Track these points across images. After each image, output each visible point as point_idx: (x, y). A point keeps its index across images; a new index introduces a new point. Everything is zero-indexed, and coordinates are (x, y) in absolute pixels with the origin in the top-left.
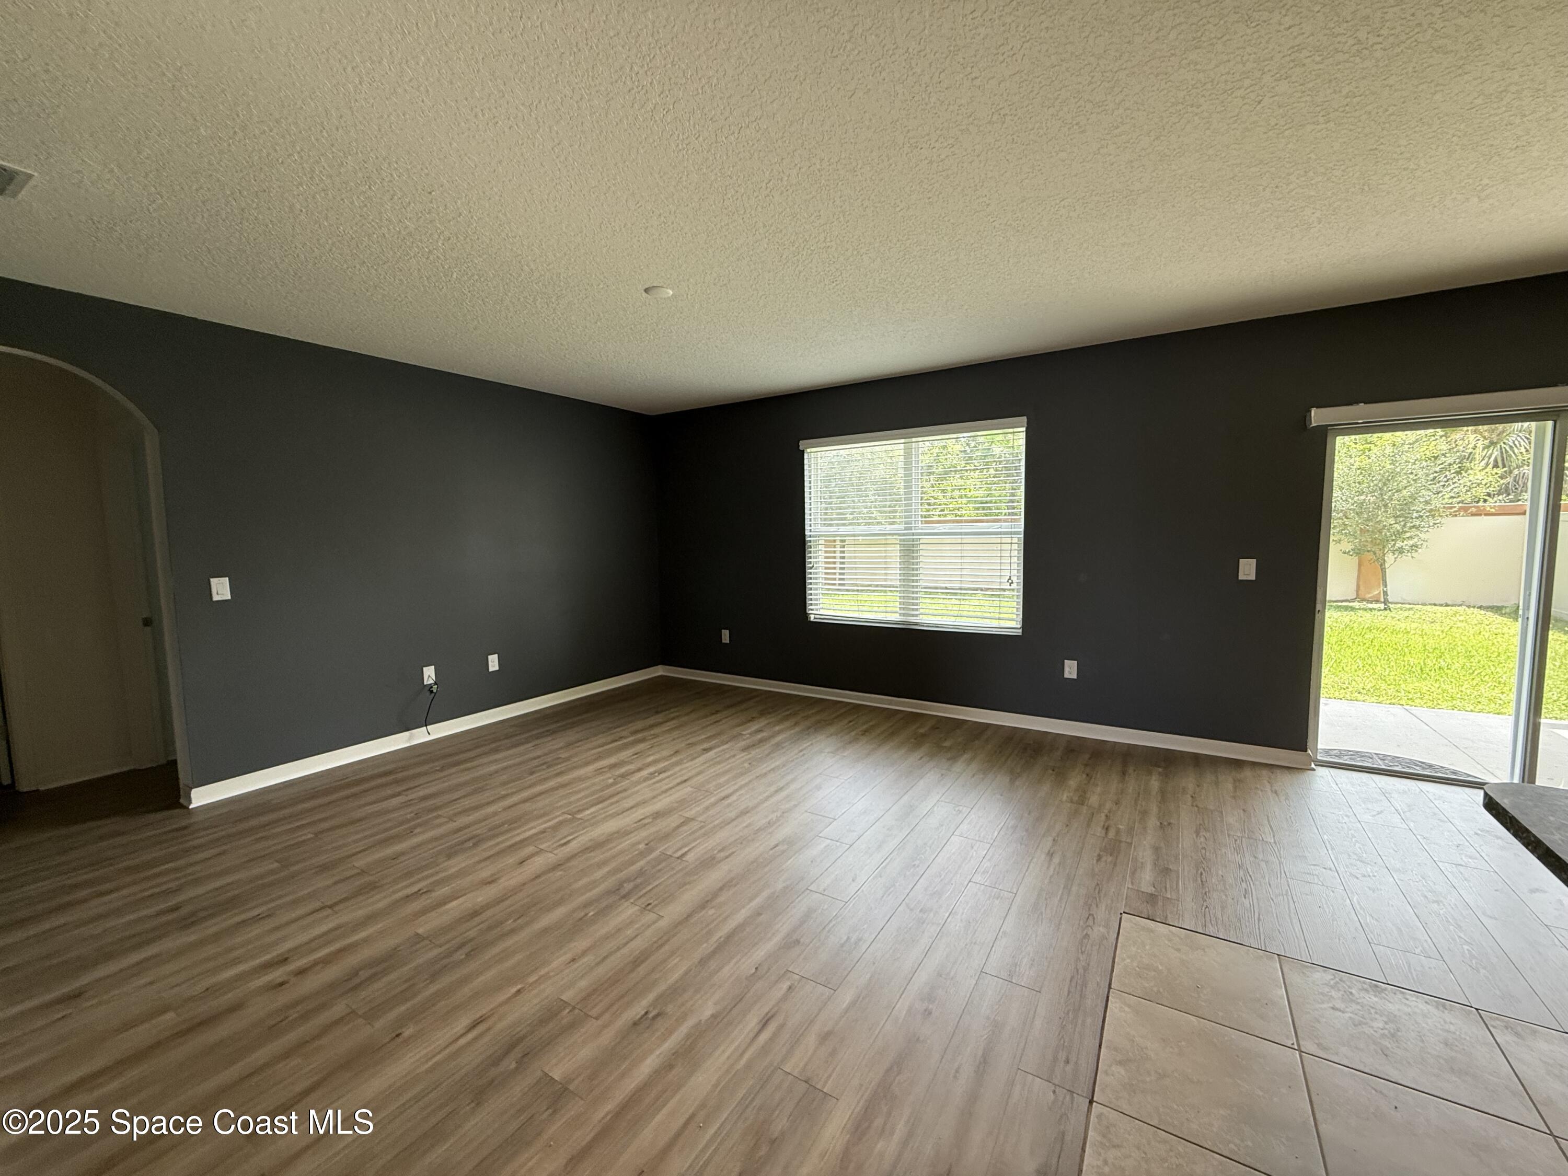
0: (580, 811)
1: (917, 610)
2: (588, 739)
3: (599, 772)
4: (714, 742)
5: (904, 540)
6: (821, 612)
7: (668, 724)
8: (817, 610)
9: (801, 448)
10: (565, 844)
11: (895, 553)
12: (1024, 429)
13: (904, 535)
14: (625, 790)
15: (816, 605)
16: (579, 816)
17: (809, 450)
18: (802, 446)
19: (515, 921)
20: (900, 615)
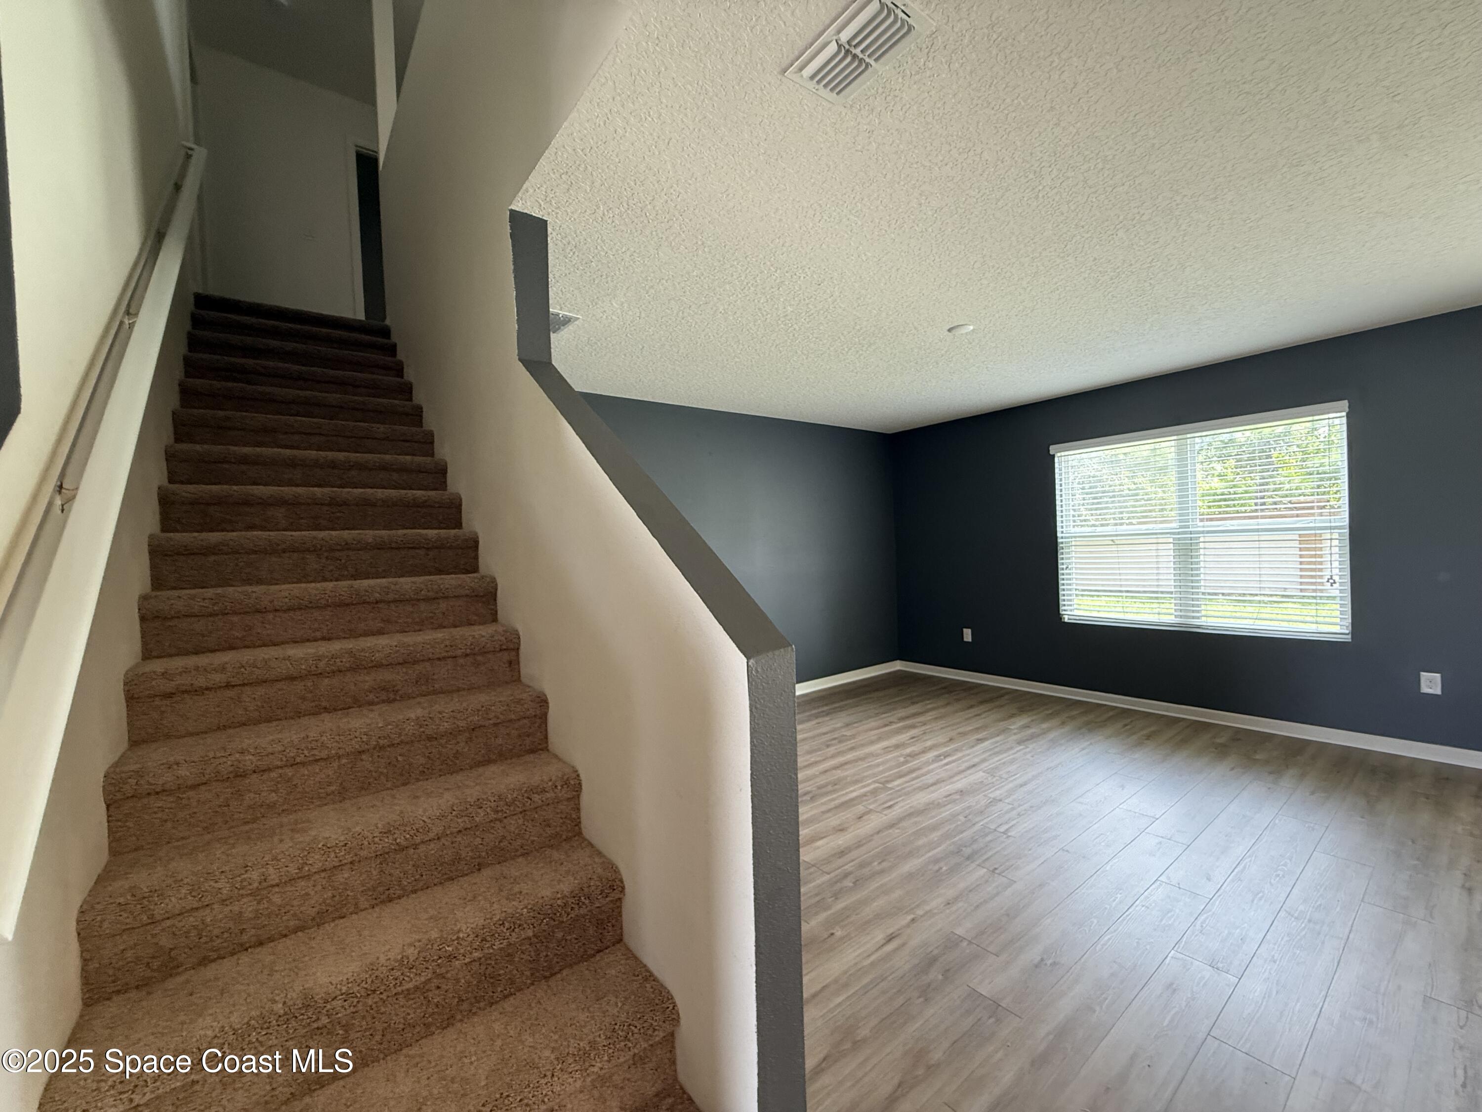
0: (888, 782)
1: (1198, 611)
2: (861, 721)
3: (887, 750)
4: (984, 733)
5: (1179, 539)
6: (1076, 613)
7: (930, 713)
8: (1071, 610)
9: (1051, 453)
10: (890, 807)
11: (1167, 554)
12: (1344, 414)
13: (1179, 533)
14: (919, 769)
15: (1071, 605)
16: (890, 786)
17: (1059, 454)
18: (1053, 449)
19: (880, 863)
20: (1176, 616)
